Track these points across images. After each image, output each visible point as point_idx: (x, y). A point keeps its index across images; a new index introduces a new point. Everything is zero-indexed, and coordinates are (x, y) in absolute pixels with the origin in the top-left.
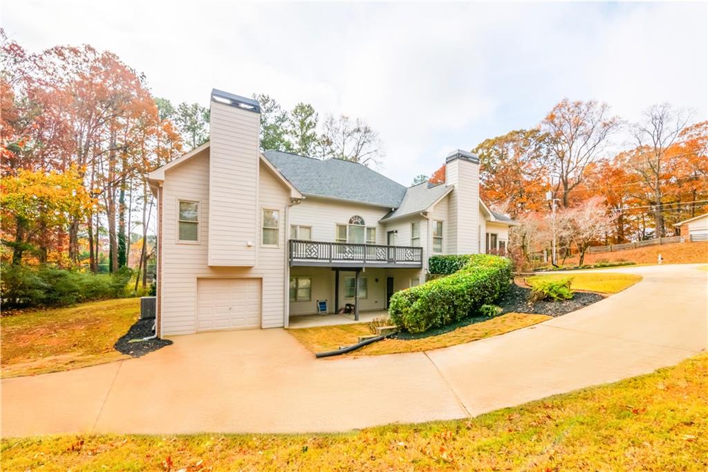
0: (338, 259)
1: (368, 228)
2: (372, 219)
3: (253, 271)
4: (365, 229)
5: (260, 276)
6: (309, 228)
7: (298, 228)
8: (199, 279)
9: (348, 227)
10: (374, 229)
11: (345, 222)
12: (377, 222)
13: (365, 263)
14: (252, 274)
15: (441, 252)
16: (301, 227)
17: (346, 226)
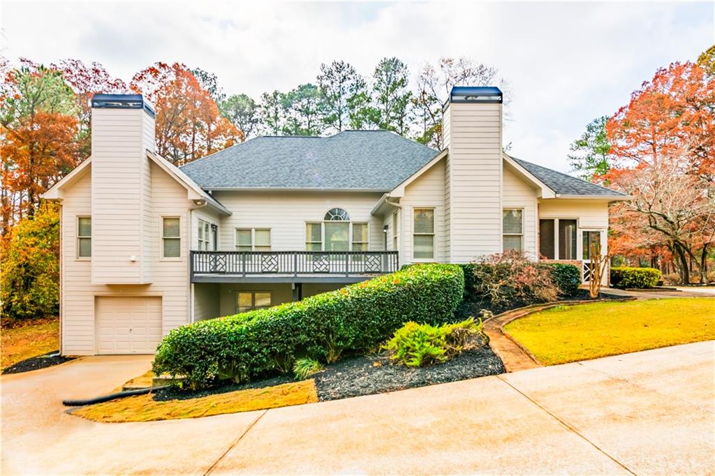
0: (305, 273)
1: (354, 224)
2: (359, 211)
3: (151, 289)
4: (351, 225)
5: (159, 294)
6: (269, 230)
7: (253, 231)
8: (97, 297)
9: (323, 225)
10: (366, 224)
11: (320, 218)
12: (369, 214)
13: (347, 277)
14: (151, 292)
15: (432, 257)
16: (257, 230)
17: (320, 224)
